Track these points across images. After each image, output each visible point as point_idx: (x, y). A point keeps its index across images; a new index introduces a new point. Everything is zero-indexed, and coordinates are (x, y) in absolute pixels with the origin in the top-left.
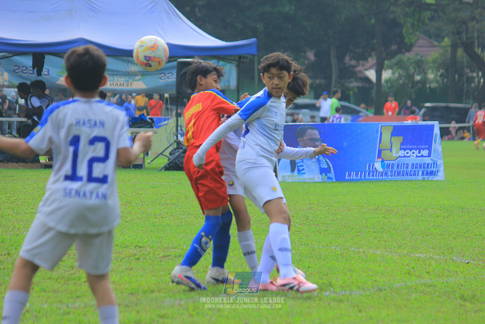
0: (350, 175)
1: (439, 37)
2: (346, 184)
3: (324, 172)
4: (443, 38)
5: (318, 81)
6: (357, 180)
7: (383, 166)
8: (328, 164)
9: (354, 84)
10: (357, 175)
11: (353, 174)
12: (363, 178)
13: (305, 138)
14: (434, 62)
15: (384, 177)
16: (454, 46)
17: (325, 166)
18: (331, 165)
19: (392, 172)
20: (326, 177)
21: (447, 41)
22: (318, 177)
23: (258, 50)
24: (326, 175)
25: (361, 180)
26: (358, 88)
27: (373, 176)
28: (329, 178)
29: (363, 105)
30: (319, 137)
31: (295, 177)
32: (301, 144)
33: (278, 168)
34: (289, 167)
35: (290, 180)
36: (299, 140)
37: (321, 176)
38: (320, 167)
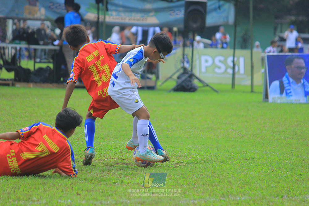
13: (293, 66)
22: (303, 99)
30: (304, 65)
31: (284, 99)
32: (288, 71)
33: (269, 91)
34: (278, 90)
35: (279, 101)
36: (287, 67)
37: (305, 98)
38: (305, 90)
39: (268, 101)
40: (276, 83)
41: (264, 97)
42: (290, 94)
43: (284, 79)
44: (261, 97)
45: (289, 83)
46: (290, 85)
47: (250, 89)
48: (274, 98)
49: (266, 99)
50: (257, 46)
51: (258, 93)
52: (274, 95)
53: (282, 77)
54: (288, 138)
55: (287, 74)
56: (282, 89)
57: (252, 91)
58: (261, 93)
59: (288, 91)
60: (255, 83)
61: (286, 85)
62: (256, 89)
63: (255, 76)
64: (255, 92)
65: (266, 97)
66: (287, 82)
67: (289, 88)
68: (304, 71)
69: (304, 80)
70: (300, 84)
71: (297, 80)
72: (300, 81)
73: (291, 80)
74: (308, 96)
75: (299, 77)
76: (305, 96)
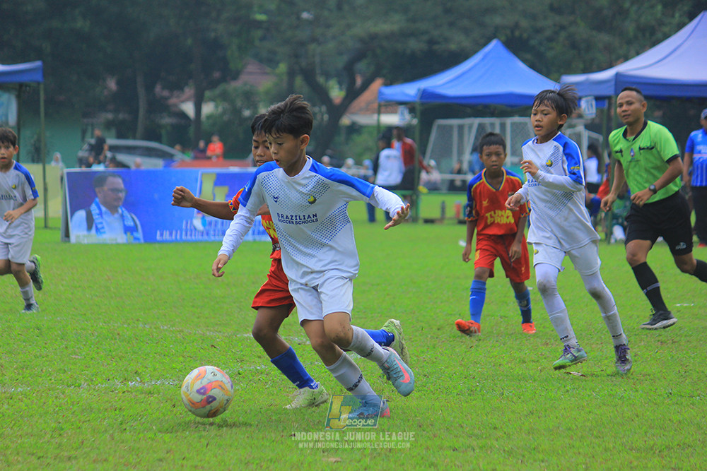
0: (162, 235)
1: (271, 61)
2: (157, 246)
3: (128, 231)
4: (277, 63)
5: (121, 116)
6: (171, 241)
7: (204, 224)
8: (134, 221)
9: (167, 120)
10: (171, 234)
11: (166, 234)
12: (178, 237)
13: (106, 188)
14: (267, 93)
15: (205, 237)
16: (291, 74)
17: (130, 223)
18: (138, 223)
19: (214, 231)
20: (132, 237)
21: (283, 67)
22: (121, 238)
23: (44, 76)
24: (132, 234)
25: (176, 241)
26: (172, 125)
27: (191, 235)
28: (136, 239)
29: (178, 147)
30: (122, 186)
31: (93, 237)
32: (99, 195)
33: (70, 225)
34: (85, 224)
35: (85, 241)
36: (97, 190)
37: (124, 236)
38: (125, 226)
39: (69, 241)
40: (81, 214)
41: (64, 234)
42: (102, 230)
43: (94, 208)
44: (59, 235)
45: (101, 214)
46: (102, 217)
47: (43, 225)
48: (78, 237)
49: (66, 239)
50: (57, 160)
51: (55, 228)
52: (78, 231)
53: (90, 205)
54: (97, 296)
55: (97, 200)
56: (90, 221)
57: (46, 227)
58: (59, 229)
59: (99, 226)
60: (51, 213)
61: (95, 217)
62: (50, 224)
63: (50, 204)
64: (51, 228)
65: (67, 234)
66: (97, 211)
67: (100, 220)
68: (122, 195)
69: (123, 209)
70: (116, 216)
71: (113, 209)
72: (117, 211)
73: (104, 209)
74: (129, 234)
75: (116, 204)
76: (125, 233)
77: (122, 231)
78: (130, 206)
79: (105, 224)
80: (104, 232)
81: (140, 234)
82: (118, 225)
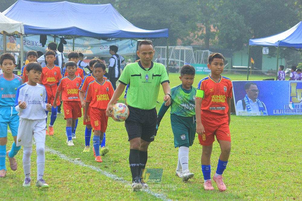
0: (275, 112)
7: (293, 107)
8: (263, 105)
10: (279, 111)
11: (278, 111)
12: (283, 113)
13: (250, 90)
15: (295, 113)
17: (262, 106)
18: (265, 106)
19: (298, 110)
20: (263, 113)
22: (259, 113)
24: (263, 111)
27: (288, 112)
28: (264, 113)
30: (257, 89)
31: (246, 113)
32: (247, 93)
34: (242, 107)
35: (243, 115)
36: (246, 90)
37: (260, 112)
38: (259, 107)
39: (235, 114)
40: (240, 102)
43: (245, 98)
45: (248, 102)
61: (246, 103)
66: (247, 101)
68: (257, 93)
69: (258, 100)
70: (255, 103)
71: (254, 100)
72: (256, 101)
73: (250, 99)
74: (261, 111)
75: (255, 97)
76: (260, 111)
77: (259, 110)
78: (261, 98)
79: (250, 107)
80: (251, 110)
81: (266, 112)
82: (256, 107)
